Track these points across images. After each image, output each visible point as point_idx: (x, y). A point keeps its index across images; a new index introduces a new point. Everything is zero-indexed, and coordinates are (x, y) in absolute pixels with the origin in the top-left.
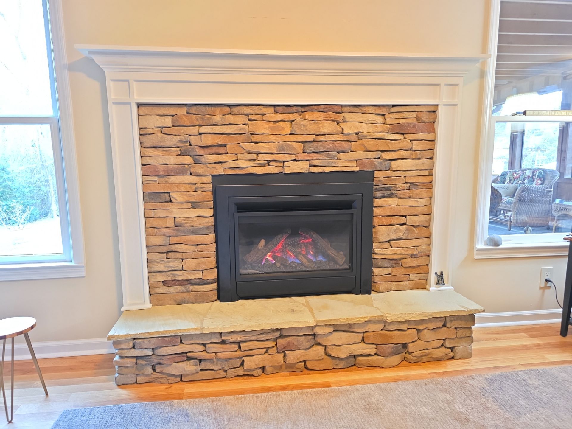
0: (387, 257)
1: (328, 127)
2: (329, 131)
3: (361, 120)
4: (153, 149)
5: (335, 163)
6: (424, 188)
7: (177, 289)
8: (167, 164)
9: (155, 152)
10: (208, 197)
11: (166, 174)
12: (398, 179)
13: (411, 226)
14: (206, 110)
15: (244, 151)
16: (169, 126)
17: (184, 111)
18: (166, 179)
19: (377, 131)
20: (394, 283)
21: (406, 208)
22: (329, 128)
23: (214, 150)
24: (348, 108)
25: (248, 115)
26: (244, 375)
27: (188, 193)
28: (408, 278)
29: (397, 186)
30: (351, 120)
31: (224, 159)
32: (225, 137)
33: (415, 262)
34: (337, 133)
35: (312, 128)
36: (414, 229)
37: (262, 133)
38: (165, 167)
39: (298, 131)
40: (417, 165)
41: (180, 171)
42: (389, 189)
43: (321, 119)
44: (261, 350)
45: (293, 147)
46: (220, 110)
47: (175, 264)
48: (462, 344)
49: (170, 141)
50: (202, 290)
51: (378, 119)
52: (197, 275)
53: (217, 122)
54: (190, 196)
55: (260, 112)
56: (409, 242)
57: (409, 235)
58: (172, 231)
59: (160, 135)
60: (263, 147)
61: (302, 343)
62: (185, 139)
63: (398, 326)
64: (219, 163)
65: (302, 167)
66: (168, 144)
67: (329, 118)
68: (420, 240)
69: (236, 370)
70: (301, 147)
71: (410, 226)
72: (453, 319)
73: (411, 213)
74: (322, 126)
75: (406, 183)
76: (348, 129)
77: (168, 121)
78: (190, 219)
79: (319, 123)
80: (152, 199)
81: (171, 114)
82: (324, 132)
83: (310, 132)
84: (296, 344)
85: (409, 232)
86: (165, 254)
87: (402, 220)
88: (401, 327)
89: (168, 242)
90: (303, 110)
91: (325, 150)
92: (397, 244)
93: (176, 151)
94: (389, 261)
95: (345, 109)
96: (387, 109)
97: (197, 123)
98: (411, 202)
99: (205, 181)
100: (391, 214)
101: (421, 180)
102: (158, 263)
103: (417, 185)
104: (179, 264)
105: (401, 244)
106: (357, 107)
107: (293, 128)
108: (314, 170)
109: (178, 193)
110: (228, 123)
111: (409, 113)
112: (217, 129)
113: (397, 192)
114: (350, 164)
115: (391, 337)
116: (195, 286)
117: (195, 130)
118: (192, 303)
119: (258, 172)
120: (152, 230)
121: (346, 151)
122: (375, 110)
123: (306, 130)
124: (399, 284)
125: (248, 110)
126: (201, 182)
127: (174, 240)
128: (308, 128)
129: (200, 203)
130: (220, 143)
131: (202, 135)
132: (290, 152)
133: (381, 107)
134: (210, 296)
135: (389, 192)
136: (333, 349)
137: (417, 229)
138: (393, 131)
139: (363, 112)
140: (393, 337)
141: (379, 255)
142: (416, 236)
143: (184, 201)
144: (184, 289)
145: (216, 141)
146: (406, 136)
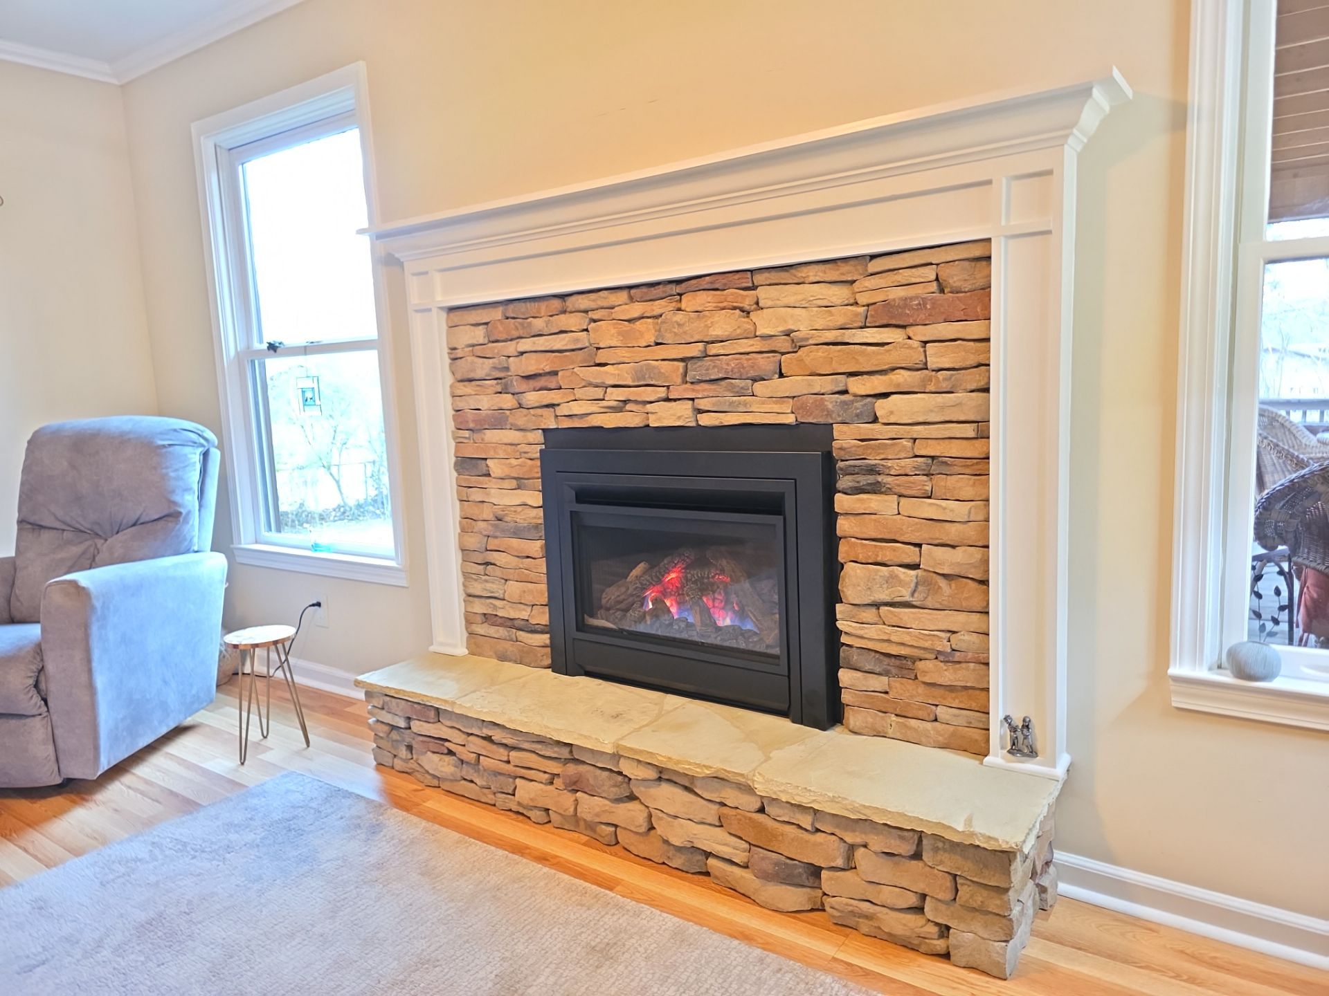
0: (870, 645)
1: (723, 325)
2: (726, 333)
3: (791, 300)
4: (466, 383)
5: (745, 404)
6: (967, 471)
7: (498, 631)
8: (479, 410)
9: (466, 389)
10: (536, 470)
11: (479, 427)
12: (892, 445)
13: (935, 575)
14: (527, 309)
15: (583, 384)
16: (481, 341)
17: (497, 314)
18: (483, 436)
19: (831, 325)
20: (894, 718)
21: (917, 524)
22: (725, 326)
23: (542, 382)
24: (766, 275)
25: (586, 312)
26: (518, 813)
27: (508, 461)
28: (929, 715)
29: (889, 463)
30: (769, 303)
31: (553, 398)
32: (555, 357)
33: (947, 675)
34: (745, 335)
35: (696, 329)
36: (942, 583)
37: (608, 345)
38: (476, 414)
39: (668, 338)
40: (942, 408)
41: (498, 421)
42: (872, 470)
43: (711, 306)
44: (542, 775)
45: (660, 372)
46: (547, 306)
47: (495, 586)
48: (973, 928)
49: (482, 368)
50: (529, 642)
51: (834, 295)
52: (524, 613)
53: (540, 331)
54: (513, 467)
55: (605, 304)
56: (929, 617)
57: (929, 598)
58: (490, 528)
59: (470, 359)
60: (609, 374)
61: (603, 785)
62: (500, 363)
63: (792, 815)
64: (547, 406)
65: (679, 415)
66: (479, 374)
67: (725, 304)
68: (962, 617)
69: (508, 798)
70: (678, 369)
71: (932, 574)
72: (940, 845)
73: (932, 539)
74: (712, 323)
75: (916, 456)
76: (765, 323)
77: (479, 335)
78: (512, 509)
79: (706, 316)
80: (467, 470)
81: (483, 321)
82: (717, 336)
83: (692, 337)
84: (591, 781)
85: (929, 590)
86: (482, 567)
87: (910, 555)
88: (798, 820)
89: (484, 546)
90: (679, 289)
91: (721, 376)
92: (895, 616)
93: (492, 386)
94: (882, 657)
95: (758, 279)
96: (859, 267)
97: (516, 334)
98: (928, 508)
99: (532, 441)
100: (879, 537)
101: (955, 449)
102: (476, 580)
103: (945, 463)
104: (501, 587)
105: (906, 618)
106: (787, 271)
107: (660, 331)
108: (705, 420)
109: (496, 460)
110: (557, 331)
111: (914, 270)
112: (541, 343)
113: (890, 479)
114: (776, 408)
115: (774, 836)
116: (521, 633)
117: (511, 348)
118: (516, 662)
119: (606, 424)
120: (467, 523)
121: (766, 378)
122: (825, 273)
123: (685, 333)
124: (907, 723)
125: (583, 302)
126: (525, 442)
127: (493, 544)
128: (687, 328)
129: (526, 481)
130: (548, 369)
131: (524, 355)
132: (656, 383)
133: (839, 263)
134: (539, 655)
135: (871, 479)
136: (660, 819)
137: (953, 585)
138: (875, 322)
139: (800, 281)
140: (781, 837)
141: (853, 638)
142: (945, 603)
143: (502, 476)
144: (506, 633)
145: (542, 366)
146: (910, 331)
